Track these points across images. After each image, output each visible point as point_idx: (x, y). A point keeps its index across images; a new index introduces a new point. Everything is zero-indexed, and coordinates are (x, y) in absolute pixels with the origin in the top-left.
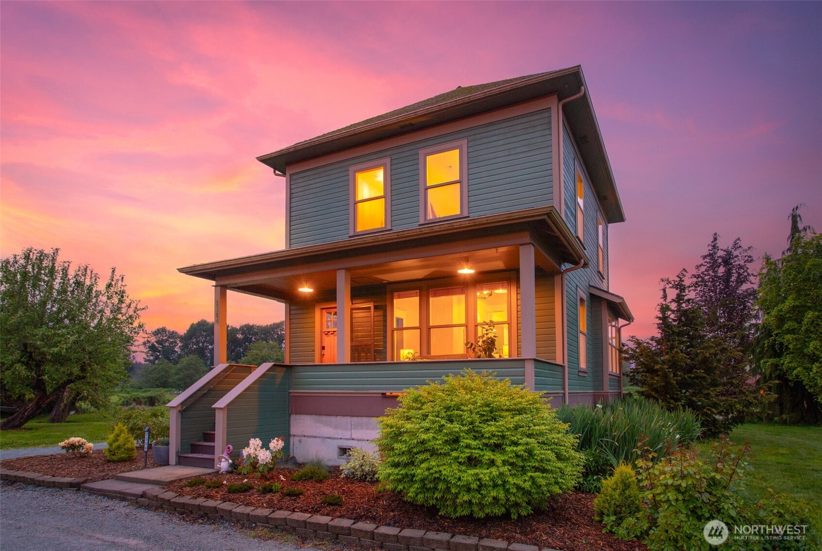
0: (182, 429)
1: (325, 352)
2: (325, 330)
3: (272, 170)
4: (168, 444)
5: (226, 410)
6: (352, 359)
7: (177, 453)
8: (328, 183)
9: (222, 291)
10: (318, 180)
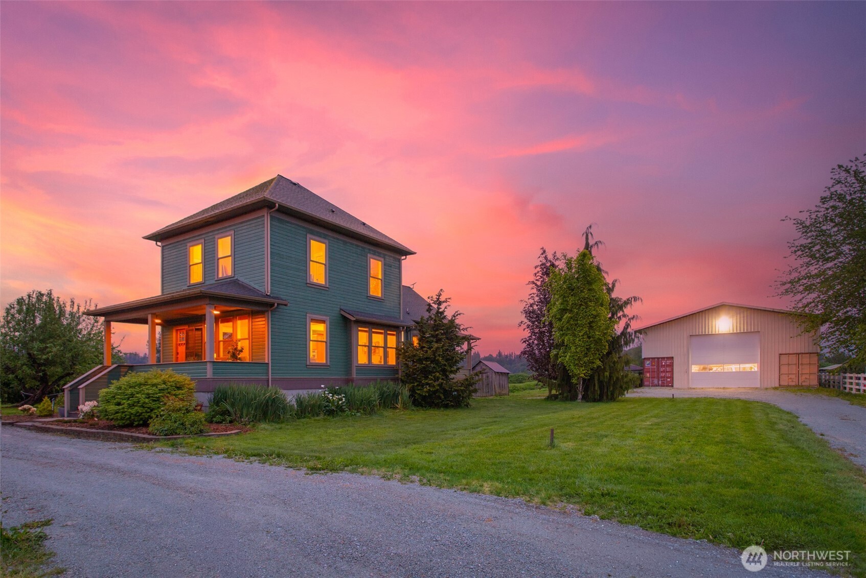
0: (71, 400)
1: (179, 356)
2: (179, 343)
3: (155, 242)
4: (64, 407)
5: (84, 389)
6: (157, 362)
7: (68, 411)
8: (179, 252)
9: (108, 323)
10: (175, 251)
